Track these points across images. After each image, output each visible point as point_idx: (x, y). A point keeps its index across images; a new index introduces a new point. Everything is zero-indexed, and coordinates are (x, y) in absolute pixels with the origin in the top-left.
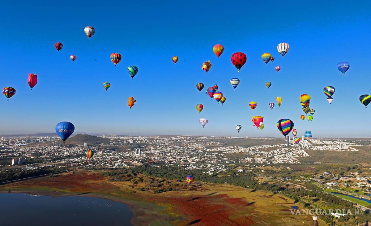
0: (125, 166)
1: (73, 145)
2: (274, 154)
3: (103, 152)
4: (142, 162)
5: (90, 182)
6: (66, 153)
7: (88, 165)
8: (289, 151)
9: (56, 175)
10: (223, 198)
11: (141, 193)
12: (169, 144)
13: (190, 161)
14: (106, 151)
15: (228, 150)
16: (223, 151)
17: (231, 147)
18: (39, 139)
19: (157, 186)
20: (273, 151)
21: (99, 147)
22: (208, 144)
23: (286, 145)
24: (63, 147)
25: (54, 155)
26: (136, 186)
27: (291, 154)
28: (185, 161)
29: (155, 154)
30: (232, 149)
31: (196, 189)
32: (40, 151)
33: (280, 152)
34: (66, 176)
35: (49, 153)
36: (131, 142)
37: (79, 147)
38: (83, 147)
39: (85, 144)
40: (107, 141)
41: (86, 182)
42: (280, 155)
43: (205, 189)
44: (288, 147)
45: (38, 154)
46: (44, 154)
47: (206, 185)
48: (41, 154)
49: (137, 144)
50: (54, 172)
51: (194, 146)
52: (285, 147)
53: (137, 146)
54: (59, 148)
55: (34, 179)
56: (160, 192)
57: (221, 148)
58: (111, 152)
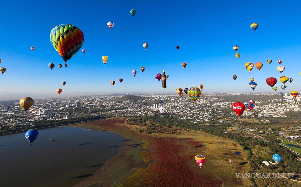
0: (144, 115)
1: (122, 102)
2: (264, 108)
3: (138, 106)
4: (155, 113)
5: (118, 124)
6: (117, 106)
7: (123, 114)
8: (281, 106)
9: (103, 119)
10: (187, 141)
11: (139, 133)
12: (183, 100)
13: (189, 113)
14: (139, 105)
15: (226, 104)
16: (222, 105)
17: (229, 102)
18: (108, 98)
19: (152, 129)
20: (264, 106)
21: (136, 102)
22: (212, 100)
23: (281, 100)
24: (117, 103)
25: (111, 107)
26: (139, 128)
27: (281, 109)
28: (185, 113)
29: (166, 108)
30: (229, 103)
31: (175, 133)
32: (105, 105)
33: (271, 107)
34: (109, 120)
35: (109, 106)
36: (157, 99)
37: (125, 103)
38: (127, 102)
39: (129, 101)
40: (143, 98)
41: (115, 124)
42: (270, 109)
43: (181, 133)
44: (282, 102)
45: (104, 107)
46: (106, 107)
47: (185, 131)
48: (105, 107)
49: (160, 101)
50: (104, 118)
51: (201, 101)
52: (279, 102)
53: (160, 102)
54: (115, 103)
55: (93, 121)
56: (150, 133)
57: (221, 103)
58: (142, 106)
